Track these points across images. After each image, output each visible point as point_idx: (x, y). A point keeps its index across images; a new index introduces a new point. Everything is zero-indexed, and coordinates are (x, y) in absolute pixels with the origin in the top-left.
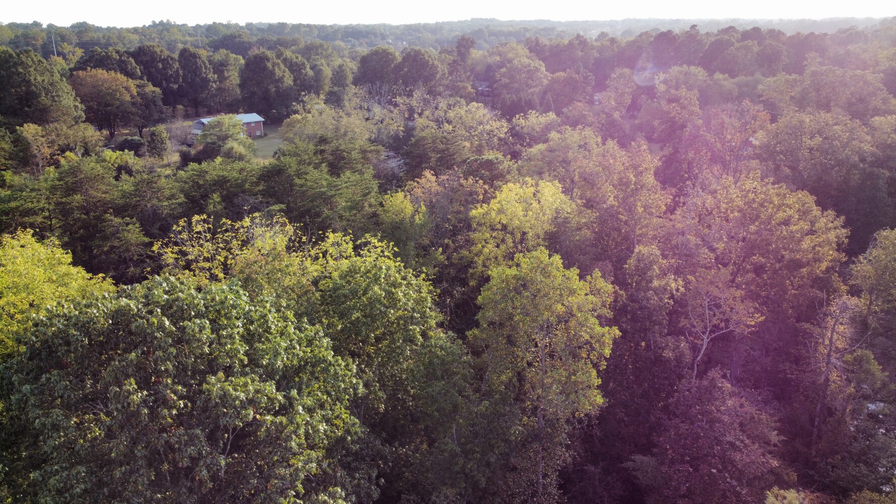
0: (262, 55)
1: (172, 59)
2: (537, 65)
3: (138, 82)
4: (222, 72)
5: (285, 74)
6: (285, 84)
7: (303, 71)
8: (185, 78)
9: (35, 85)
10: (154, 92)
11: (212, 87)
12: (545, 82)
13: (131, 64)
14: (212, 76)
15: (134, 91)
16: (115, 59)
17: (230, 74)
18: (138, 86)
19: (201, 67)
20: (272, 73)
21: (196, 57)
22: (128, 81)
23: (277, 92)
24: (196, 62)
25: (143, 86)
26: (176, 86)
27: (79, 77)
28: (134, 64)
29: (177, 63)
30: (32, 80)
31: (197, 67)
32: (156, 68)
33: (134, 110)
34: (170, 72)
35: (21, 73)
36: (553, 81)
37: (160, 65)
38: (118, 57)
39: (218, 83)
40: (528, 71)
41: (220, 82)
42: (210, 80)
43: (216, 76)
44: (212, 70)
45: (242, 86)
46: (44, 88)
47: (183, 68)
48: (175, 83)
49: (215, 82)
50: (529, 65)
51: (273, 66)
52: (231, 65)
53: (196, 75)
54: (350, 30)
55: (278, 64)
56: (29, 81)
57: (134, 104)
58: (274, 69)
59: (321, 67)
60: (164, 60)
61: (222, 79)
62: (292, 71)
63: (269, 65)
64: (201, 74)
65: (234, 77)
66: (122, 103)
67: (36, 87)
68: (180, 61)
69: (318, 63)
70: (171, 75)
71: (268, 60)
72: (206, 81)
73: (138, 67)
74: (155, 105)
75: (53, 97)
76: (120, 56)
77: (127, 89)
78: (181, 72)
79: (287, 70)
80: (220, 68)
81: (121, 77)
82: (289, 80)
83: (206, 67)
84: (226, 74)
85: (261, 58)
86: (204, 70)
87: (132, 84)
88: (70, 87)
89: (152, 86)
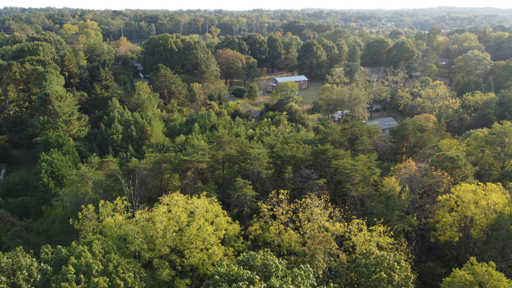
0: (311, 43)
1: (264, 42)
2: (485, 56)
3: (246, 56)
4: (289, 49)
5: (323, 53)
6: (322, 59)
7: (333, 51)
8: (269, 52)
9: (200, 59)
10: (253, 62)
11: (282, 57)
12: (489, 67)
13: (244, 45)
14: (283, 51)
15: (244, 61)
16: (237, 42)
17: (292, 50)
18: (246, 59)
19: (278, 46)
20: (316, 53)
21: (276, 41)
22: (242, 56)
23: (317, 63)
24: (276, 44)
25: (249, 59)
26: (264, 57)
27: (219, 53)
28: (245, 45)
29: (266, 44)
30: (199, 57)
31: (276, 46)
32: (256, 47)
33: (243, 72)
34: (262, 49)
35: (195, 53)
36: (495, 66)
37: (258, 46)
38: (238, 41)
39: (286, 55)
40: (478, 60)
41: (287, 54)
42: (281, 54)
43: (285, 51)
44: (283, 48)
45: (299, 59)
46: (204, 61)
47: (269, 47)
48: (264, 55)
49: (284, 55)
50: (479, 55)
51: (317, 49)
52: (293, 45)
53: (275, 51)
54: (360, 15)
55: (320, 48)
56: (197, 57)
57: (243, 68)
58: (317, 51)
59: (343, 46)
60: (260, 42)
61: (288, 52)
62: (326, 51)
63: (315, 48)
64: (278, 50)
65: (294, 53)
66: (238, 68)
67: (200, 60)
68: (268, 43)
69: (341, 43)
70: (263, 51)
71: (314, 45)
72: (279, 54)
73: (247, 46)
74: (254, 69)
75: (207, 65)
76: (239, 40)
77: (241, 60)
78: (267, 49)
79: (324, 51)
80: (287, 46)
81: (239, 54)
82: (324, 57)
83: (280, 47)
84: (290, 50)
85: (311, 44)
86: (279, 48)
87: (243, 57)
88: (215, 60)
89: (253, 59)
